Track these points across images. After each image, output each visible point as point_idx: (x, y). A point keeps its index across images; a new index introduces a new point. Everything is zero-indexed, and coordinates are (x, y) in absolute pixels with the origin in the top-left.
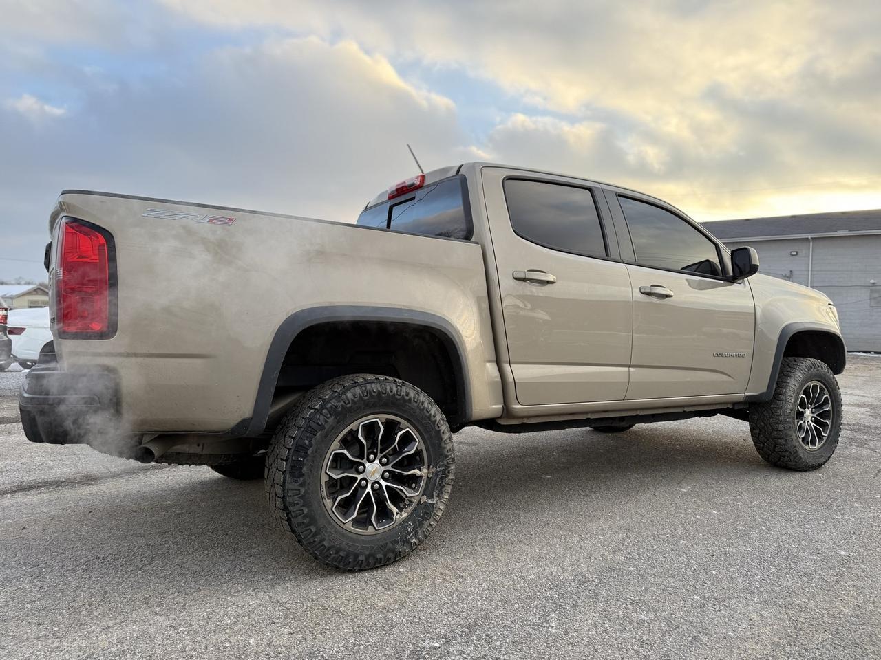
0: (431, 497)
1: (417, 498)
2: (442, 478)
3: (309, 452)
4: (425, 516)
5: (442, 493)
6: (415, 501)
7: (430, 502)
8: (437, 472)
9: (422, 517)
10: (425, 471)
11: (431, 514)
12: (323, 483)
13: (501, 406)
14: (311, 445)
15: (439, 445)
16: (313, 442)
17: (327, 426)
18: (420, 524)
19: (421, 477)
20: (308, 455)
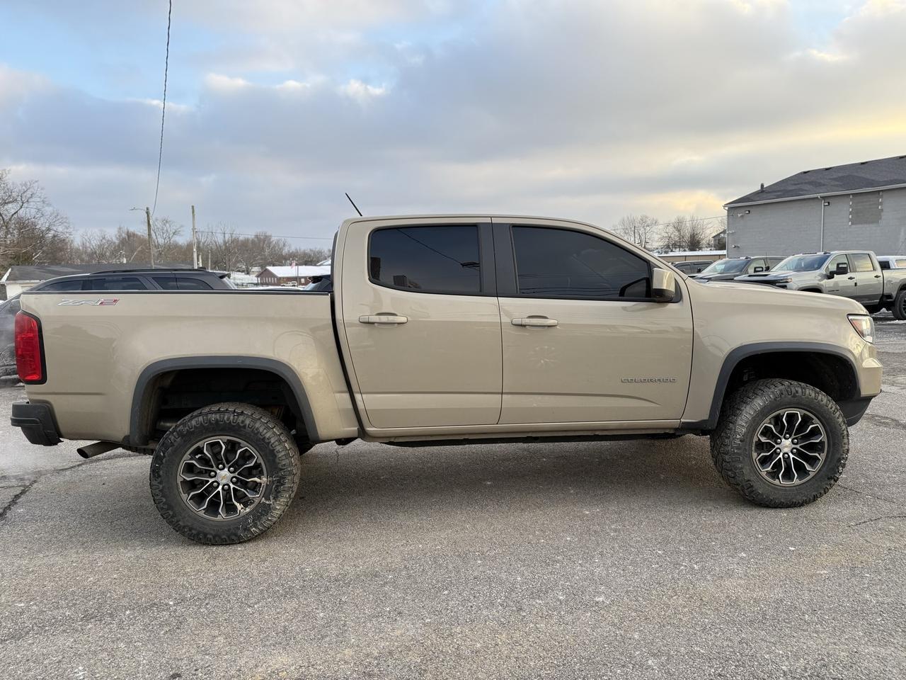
0: (268, 499)
1: (259, 499)
2: (277, 486)
3: (164, 461)
4: (263, 513)
5: (277, 497)
6: (257, 501)
7: (267, 502)
8: (273, 481)
9: (261, 513)
10: (265, 479)
11: (268, 512)
12: (179, 482)
13: (356, 428)
14: (164, 456)
15: (274, 461)
16: (166, 454)
17: (176, 444)
18: (259, 518)
19: (261, 484)
20: (163, 463)
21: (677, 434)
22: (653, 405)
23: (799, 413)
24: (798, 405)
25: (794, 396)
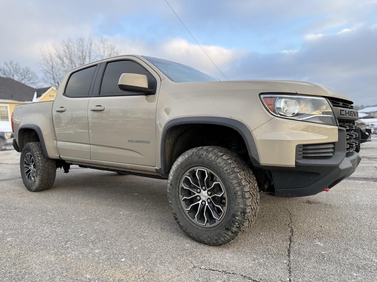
21: (162, 177)
22: (142, 156)
23: (206, 171)
24: (203, 165)
25: (200, 157)
